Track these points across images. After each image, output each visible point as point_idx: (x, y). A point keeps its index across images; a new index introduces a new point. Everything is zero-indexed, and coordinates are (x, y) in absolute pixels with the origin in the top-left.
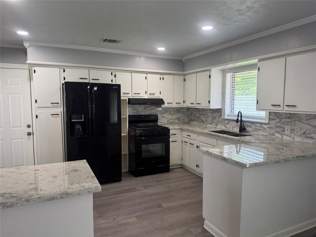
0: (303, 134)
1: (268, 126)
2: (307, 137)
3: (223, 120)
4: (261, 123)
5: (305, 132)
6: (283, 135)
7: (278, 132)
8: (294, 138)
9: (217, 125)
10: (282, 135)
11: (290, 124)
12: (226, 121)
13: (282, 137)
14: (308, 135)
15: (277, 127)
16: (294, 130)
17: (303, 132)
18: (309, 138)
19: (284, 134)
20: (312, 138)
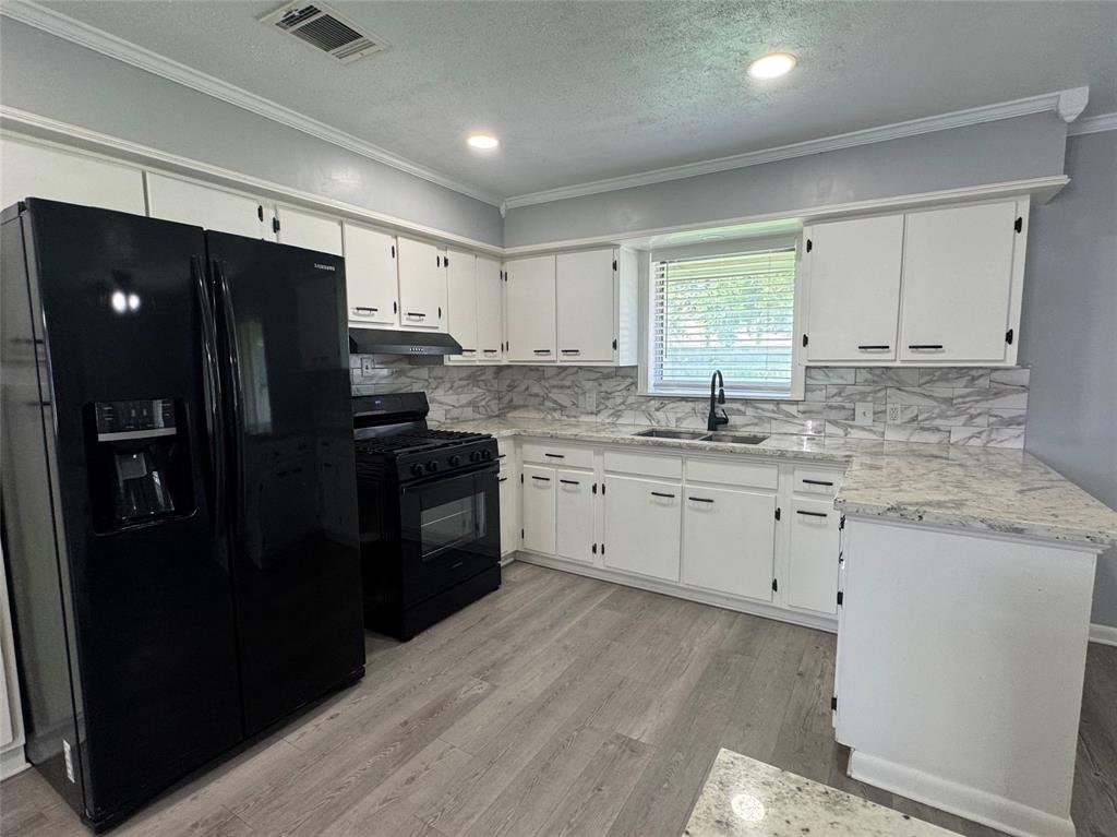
0: (909, 422)
1: (801, 408)
2: (923, 429)
3: (642, 400)
4: (778, 402)
5: (917, 416)
6: (849, 429)
7: (835, 423)
8: (883, 433)
9: (619, 416)
10: (846, 428)
11: (869, 399)
12: (653, 402)
13: (846, 435)
14: (927, 424)
15: (830, 407)
16: (885, 412)
17: (909, 415)
18: (929, 429)
19: (851, 426)
20: (937, 430)
